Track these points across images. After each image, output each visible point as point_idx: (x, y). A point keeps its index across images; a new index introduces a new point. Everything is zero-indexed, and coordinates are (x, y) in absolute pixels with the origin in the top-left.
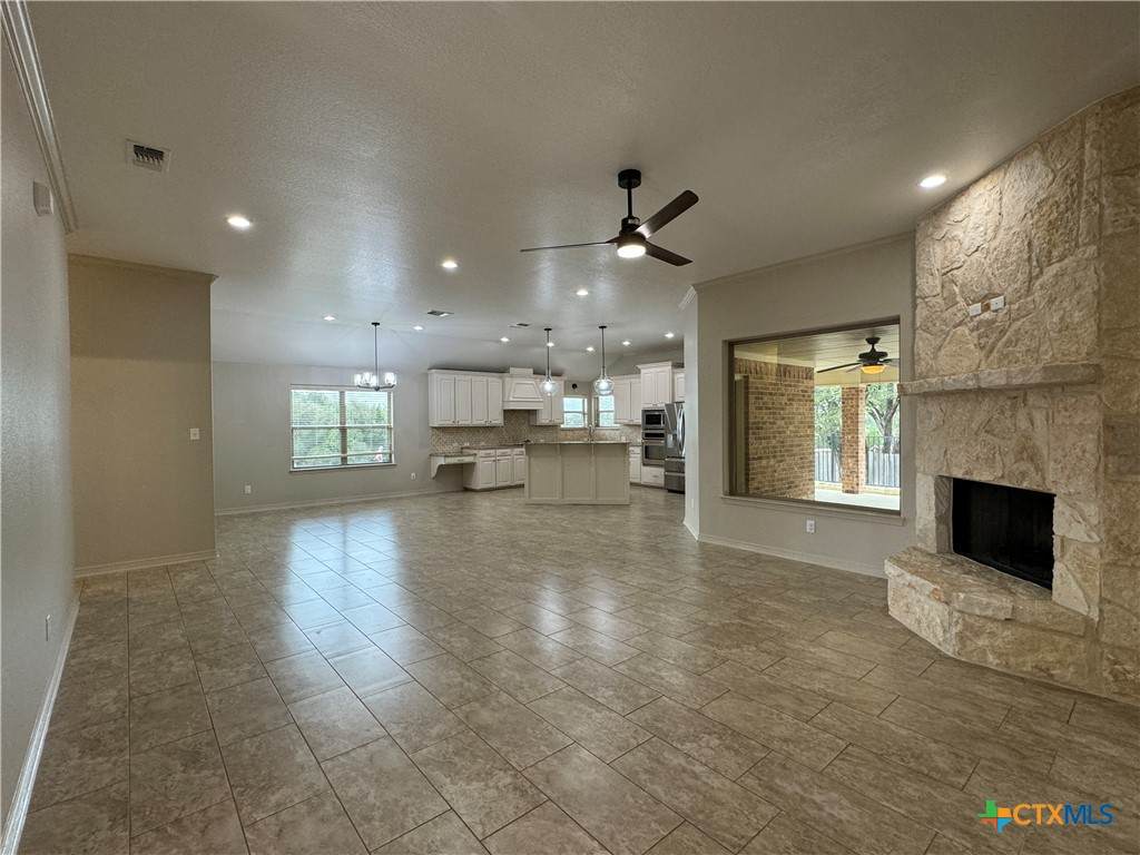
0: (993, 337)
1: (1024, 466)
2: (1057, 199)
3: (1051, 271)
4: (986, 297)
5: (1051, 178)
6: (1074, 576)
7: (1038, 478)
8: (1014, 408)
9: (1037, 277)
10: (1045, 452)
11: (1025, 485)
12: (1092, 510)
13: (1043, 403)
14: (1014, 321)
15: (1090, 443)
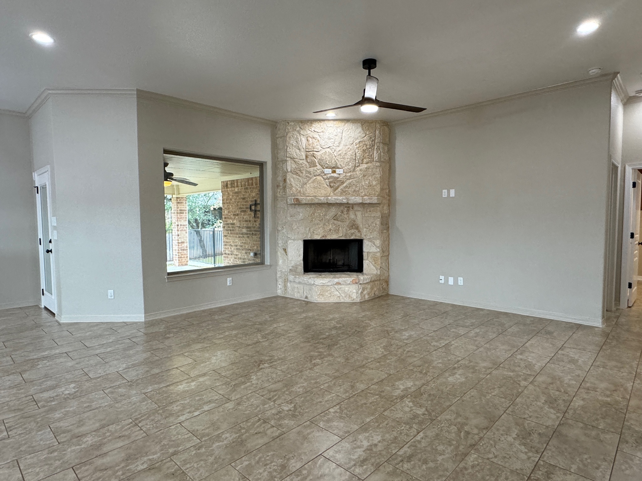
0: (338, 184)
1: (353, 231)
2: (366, 143)
3: (364, 166)
4: (334, 167)
5: (364, 135)
6: (372, 263)
7: (359, 235)
8: (348, 211)
9: (358, 167)
10: (361, 226)
11: (352, 238)
12: (378, 242)
13: (360, 209)
14: (348, 179)
15: (378, 222)
